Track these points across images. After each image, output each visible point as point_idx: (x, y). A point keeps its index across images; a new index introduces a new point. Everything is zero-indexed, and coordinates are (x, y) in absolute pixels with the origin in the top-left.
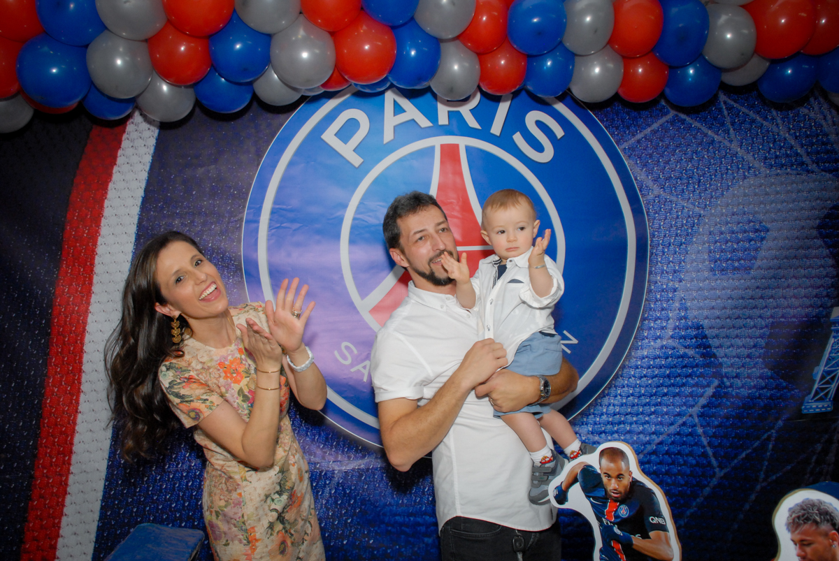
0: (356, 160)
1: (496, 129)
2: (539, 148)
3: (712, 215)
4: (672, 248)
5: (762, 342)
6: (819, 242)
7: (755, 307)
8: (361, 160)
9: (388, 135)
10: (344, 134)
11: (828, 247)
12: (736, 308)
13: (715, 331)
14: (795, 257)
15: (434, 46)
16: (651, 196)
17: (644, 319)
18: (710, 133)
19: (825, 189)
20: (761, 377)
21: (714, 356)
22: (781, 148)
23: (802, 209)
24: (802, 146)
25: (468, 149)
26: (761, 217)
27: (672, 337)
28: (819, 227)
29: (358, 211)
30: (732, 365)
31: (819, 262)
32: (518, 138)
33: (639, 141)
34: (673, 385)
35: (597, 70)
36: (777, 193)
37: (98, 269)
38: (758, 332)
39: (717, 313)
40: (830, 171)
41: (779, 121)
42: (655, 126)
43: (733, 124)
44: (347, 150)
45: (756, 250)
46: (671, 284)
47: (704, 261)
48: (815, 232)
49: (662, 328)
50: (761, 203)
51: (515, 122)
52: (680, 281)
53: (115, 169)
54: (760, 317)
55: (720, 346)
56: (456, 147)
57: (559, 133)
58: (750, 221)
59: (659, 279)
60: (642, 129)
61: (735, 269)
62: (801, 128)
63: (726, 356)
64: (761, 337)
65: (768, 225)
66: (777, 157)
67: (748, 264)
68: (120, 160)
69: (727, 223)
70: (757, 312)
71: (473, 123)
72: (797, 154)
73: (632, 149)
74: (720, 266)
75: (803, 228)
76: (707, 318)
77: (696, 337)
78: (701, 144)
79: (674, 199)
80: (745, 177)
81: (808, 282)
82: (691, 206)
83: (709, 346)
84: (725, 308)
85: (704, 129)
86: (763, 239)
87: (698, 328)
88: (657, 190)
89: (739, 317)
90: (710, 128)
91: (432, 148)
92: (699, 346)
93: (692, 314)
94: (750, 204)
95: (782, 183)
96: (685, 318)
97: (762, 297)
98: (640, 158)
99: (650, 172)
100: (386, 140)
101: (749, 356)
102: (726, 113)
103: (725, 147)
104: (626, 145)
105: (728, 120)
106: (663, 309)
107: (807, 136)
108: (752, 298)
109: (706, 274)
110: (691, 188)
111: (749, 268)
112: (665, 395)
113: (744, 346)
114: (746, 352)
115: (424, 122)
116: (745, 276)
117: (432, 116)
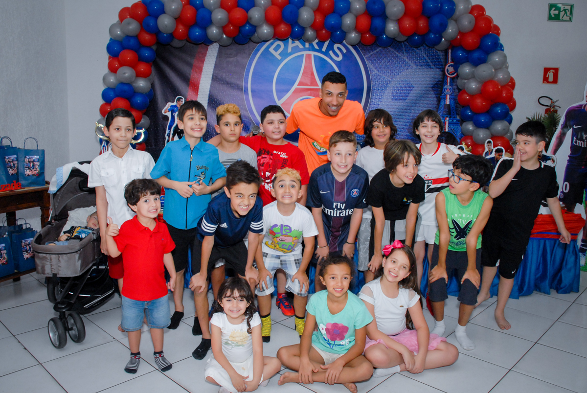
0: (279, 58)
1: (324, 49)
2: (337, 56)
3: (394, 81)
4: (379, 91)
5: (408, 124)
6: (432, 92)
7: (407, 112)
8: (281, 58)
9: (290, 50)
10: (276, 49)
11: (435, 94)
12: (400, 112)
14: (423, 97)
15: (303, 30)
16: (374, 73)
18: (397, 53)
19: (436, 74)
20: (406, 135)
22: (422, 59)
23: (427, 81)
24: (429, 59)
25: (314, 56)
26: (412, 82)
28: (432, 87)
29: (279, 74)
31: (431, 99)
32: (331, 53)
33: (371, 55)
36: (419, 75)
37: (200, 88)
38: (407, 121)
40: (439, 68)
41: (422, 50)
42: (378, 50)
43: (406, 50)
44: (277, 54)
45: (409, 93)
46: (377, 103)
47: (390, 96)
48: (431, 89)
50: (413, 78)
51: (330, 47)
53: (206, 57)
54: (408, 116)
56: (311, 55)
57: (345, 51)
58: (408, 84)
60: (372, 50)
61: (400, 99)
62: (430, 53)
64: (408, 122)
65: (414, 86)
66: (420, 63)
67: (405, 98)
68: (207, 55)
69: (399, 84)
70: (407, 114)
71: (316, 47)
72: (427, 62)
73: (369, 57)
74: (395, 98)
75: (426, 87)
78: (393, 57)
80: (407, 69)
81: (426, 106)
82: (387, 78)
84: (395, 112)
85: (395, 52)
86: (411, 90)
88: (376, 71)
89: (400, 115)
90: (397, 51)
91: (303, 55)
94: (408, 78)
95: (421, 72)
97: (409, 109)
98: (371, 60)
99: (374, 65)
100: (289, 52)
101: (403, 128)
102: (403, 46)
103: (402, 58)
104: (367, 56)
105: (404, 49)
107: (432, 56)
108: (406, 109)
110: (388, 72)
111: (405, 100)
113: (401, 125)
114: (402, 127)
115: (301, 47)
116: (403, 102)
117: (304, 45)
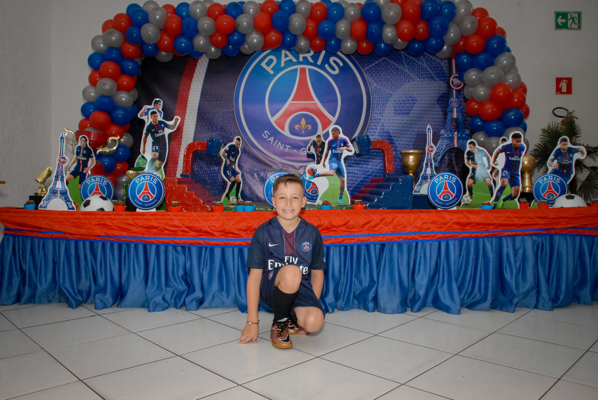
0: (272, 72)
1: (319, 63)
2: (334, 69)
3: (396, 94)
4: (380, 105)
5: (413, 140)
6: (438, 106)
7: (411, 127)
8: (273, 72)
9: (283, 64)
10: (268, 64)
11: (441, 107)
12: (403, 127)
13: (395, 135)
14: (428, 111)
15: (295, 38)
16: (373, 87)
17: (368, 129)
18: (397, 65)
19: (440, 87)
21: (394, 143)
22: (424, 71)
23: (431, 93)
24: (432, 71)
25: (309, 69)
26: (415, 96)
27: (378, 135)
28: (437, 100)
30: (401, 147)
31: (437, 113)
32: (327, 66)
33: (370, 68)
34: (378, 152)
35: (349, 44)
36: (422, 87)
37: (188, 105)
38: (412, 137)
39: (396, 128)
40: (443, 80)
41: (424, 62)
42: (376, 63)
43: (406, 62)
44: (269, 69)
45: (412, 107)
46: (379, 117)
47: (392, 110)
48: (436, 102)
49: (375, 132)
50: (415, 91)
51: (326, 60)
52: (382, 117)
53: (195, 74)
54: (413, 131)
55: (397, 140)
56: (305, 69)
57: (341, 64)
58: (410, 97)
59: (375, 115)
60: (371, 63)
61: (403, 113)
62: (432, 65)
63: (399, 144)
65: (417, 99)
66: (422, 75)
67: (408, 112)
68: (196, 71)
69: (402, 97)
70: (412, 129)
71: (311, 61)
72: (430, 74)
73: (367, 70)
74: (397, 112)
75: (431, 100)
76: (391, 130)
77: (387, 136)
78: (393, 69)
79: (382, 88)
80: (409, 81)
81: (432, 120)
82: (388, 91)
83: (392, 140)
84: (398, 127)
85: (395, 64)
86: (415, 103)
87: (388, 133)
88: (375, 85)
89: (404, 131)
90: (397, 64)
91: (297, 69)
92: (388, 140)
93: (385, 128)
94: (411, 91)
95: (424, 84)
96: (383, 129)
97: (414, 124)
98: (370, 73)
99: (374, 78)
100: (282, 66)
101: (407, 145)
102: (404, 58)
103: (403, 70)
104: (365, 69)
105: (404, 61)
106: (375, 126)
107: (435, 67)
108: (410, 124)
109: (392, 115)
110: (388, 84)
111: (408, 114)
112: (375, 156)
113: (406, 141)
114: (407, 143)
115: (295, 60)
116: (407, 116)
117: (297, 58)
